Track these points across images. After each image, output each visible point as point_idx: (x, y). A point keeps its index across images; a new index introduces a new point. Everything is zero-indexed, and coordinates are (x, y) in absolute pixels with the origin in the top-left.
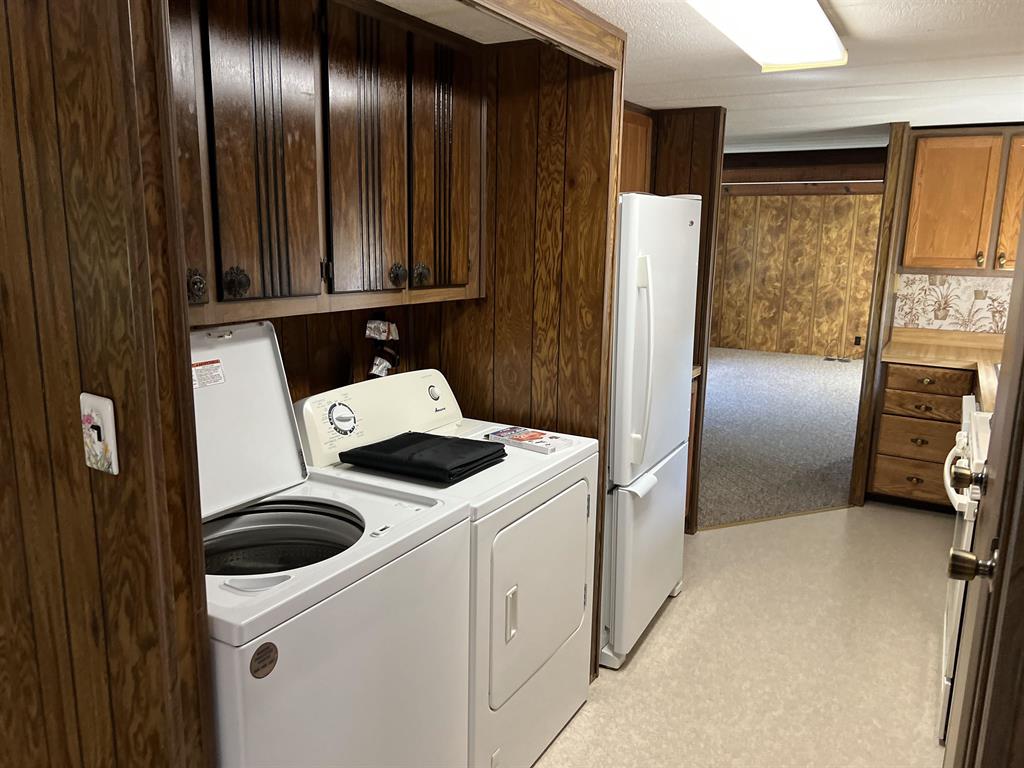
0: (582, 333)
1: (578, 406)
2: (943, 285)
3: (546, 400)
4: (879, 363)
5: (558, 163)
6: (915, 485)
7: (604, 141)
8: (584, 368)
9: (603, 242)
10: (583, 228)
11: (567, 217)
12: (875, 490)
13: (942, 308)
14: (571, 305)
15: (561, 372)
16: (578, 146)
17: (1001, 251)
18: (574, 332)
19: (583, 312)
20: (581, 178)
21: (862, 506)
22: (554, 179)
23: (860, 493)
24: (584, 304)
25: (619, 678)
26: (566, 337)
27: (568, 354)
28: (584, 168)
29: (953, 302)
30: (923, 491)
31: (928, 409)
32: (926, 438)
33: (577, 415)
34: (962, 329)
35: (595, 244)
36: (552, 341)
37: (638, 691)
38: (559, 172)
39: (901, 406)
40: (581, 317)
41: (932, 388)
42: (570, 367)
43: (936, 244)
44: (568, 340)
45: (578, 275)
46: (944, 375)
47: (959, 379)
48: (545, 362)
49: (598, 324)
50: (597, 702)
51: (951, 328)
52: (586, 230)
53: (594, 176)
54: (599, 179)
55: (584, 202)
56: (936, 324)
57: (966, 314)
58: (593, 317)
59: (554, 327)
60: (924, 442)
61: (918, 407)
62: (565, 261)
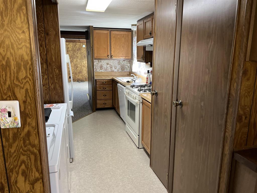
0: (56, 76)
1: (57, 96)
2: (101, 62)
3: (46, 95)
4: (95, 80)
5: (42, 28)
6: (105, 105)
7: (56, 23)
8: (57, 85)
9: (59, 51)
10: (53, 47)
11: (47, 44)
12: (97, 108)
13: (101, 67)
14: (51, 68)
15: (50, 87)
16: (48, 24)
17: (112, 55)
18: (53, 76)
19: (55, 70)
20: (50, 33)
21: (95, 112)
22: (41, 33)
23: (95, 109)
24: (55, 67)
25: (74, 164)
26: (51, 77)
27: (52, 82)
28: (51, 30)
29: (103, 66)
30: (107, 106)
31: (105, 88)
32: (106, 94)
33: (57, 98)
34: (106, 71)
35: (57, 51)
36: (46, 79)
37: (80, 164)
38: (43, 31)
39: (100, 88)
40: (55, 72)
41: (105, 84)
42: (53, 85)
43: (100, 53)
44: (51, 78)
45: (52, 60)
46: (107, 81)
47: (110, 81)
48: (44, 85)
49: (61, 73)
50: (73, 171)
51: (104, 71)
52: (54, 47)
53: (55, 33)
54: (56, 34)
55: (52, 39)
56: (101, 71)
57: (106, 68)
58: (59, 71)
59: (46, 75)
60: (106, 95)
61: (103, 88)
62: (48, 56)
